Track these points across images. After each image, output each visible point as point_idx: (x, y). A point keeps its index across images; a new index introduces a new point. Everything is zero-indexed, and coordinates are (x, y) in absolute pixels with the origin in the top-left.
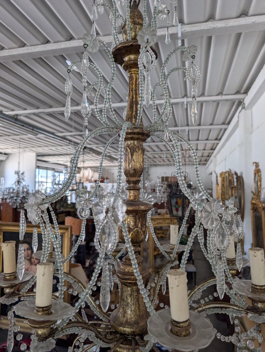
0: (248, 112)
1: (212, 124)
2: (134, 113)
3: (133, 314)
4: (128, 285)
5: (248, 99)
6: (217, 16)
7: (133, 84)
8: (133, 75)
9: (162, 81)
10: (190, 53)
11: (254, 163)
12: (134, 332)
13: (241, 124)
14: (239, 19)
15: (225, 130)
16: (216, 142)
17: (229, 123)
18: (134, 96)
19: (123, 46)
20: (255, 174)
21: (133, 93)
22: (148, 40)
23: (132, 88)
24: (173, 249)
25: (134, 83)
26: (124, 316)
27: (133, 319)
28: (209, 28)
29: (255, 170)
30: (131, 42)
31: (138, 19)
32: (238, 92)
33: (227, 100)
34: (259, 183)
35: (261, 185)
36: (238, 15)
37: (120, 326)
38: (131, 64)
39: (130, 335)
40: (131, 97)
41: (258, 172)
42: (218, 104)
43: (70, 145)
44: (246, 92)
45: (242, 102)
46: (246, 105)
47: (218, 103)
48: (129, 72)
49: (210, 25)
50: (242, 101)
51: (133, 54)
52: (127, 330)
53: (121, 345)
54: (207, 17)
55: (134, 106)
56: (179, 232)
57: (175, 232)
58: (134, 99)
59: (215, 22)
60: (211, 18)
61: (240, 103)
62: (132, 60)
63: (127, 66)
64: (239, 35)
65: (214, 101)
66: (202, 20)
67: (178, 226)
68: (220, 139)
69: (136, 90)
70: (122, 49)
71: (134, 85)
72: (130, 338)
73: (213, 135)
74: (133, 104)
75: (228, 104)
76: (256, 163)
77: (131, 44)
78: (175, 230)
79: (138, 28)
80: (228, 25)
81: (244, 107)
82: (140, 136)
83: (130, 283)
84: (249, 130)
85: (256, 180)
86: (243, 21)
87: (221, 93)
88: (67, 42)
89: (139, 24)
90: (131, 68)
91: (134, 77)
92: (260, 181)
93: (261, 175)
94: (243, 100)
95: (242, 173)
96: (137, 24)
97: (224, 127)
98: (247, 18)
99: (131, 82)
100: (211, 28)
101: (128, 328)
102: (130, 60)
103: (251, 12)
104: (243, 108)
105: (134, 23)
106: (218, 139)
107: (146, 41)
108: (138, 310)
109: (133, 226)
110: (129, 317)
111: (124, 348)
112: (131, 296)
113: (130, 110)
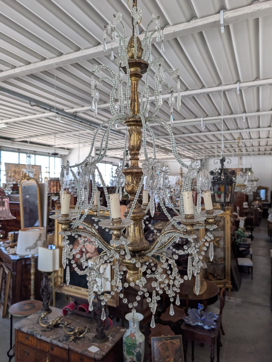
28: (253, 11)
49: (254, 8)
59: (259, 4)
66: (245, 3)
100: (255, 11)
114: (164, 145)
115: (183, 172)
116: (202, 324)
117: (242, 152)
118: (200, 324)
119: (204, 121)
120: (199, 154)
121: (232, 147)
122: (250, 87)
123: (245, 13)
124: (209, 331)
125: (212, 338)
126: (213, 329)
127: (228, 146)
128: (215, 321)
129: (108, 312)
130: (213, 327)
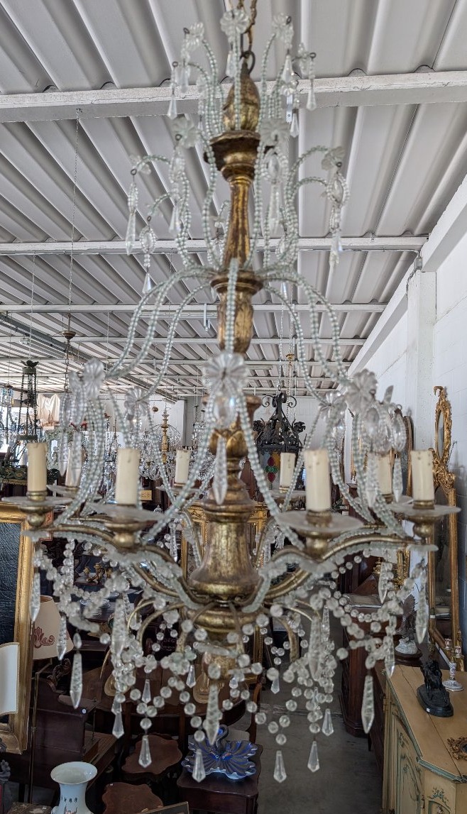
0: (429, 276)
1: (347, 302)
2: (240, 248)
3: (230, 566)
4: (223, 520)
5: (428, 249)
6: (371, 65)
7: (238, 200)
8: (240, 185)
9: (288, 199)
10: (334, 159)
11: (437, 388)
12: (232, 590)
13: (412, 303)
14: (415, 74)
15: (379, 315)
16: (357, 342)
17: (386, 302)
18: (240, 221)
19: (226, 139)
20: (439, 413)
21: (238, 215)
22: (276, 136)
23: (237, 208)
24: (286, 493)
25: (241, 198)
26: (216, 570)
27: (230, 573)
28: (352, 90)
29: (438, 405)
30: (241, 133)
31: (251, 94)
32: (407, 233)
33: (383, 249)
34: (446, 432)
35: (449, 438)
36: (414, 67)
37: (210, 583)
38: (238, 168)
39: (225, 598)
40: (235, 222)
41: (444, 407)
42: (365, 255)
43: (17, 334)
44: (425, 233)
45: (416, 254)
46: (425, 262)
47: (364, 253)
48: (233, 180)
49: (355, 83)
50: (416, 252)
51: (241, 151)
52: (221, 588)
53: (211, 612)
54: (348, 66)
55: (240, 236)
56: (295, 466)
57: (289, 465)
58: (240, 226)
59: (365, 78)
60: (358, 67)
61: (413, 256)
62: (239, 162)
63: (231, 171)
64: (415, 109)
65: (355, 249)
66: (340, 71)
67: (293, 455)
68: (365, 338)
69: (243, 211)
70: (226, 143)
71: (240, 203)
72: (224, 604)
73: (351, 327)
74: (239, 233)
75: (386, 258)
76: (441, 388)
77: (241, 136)
78: (289, 460)
79: (250, 110)
80: (393, 87)
81: (420, 265)
82: (249, 286)
83: (226, 517)
84: (429, 318)
85: (441, 426)
86: (424, 80)
87: (371, 233)
88: (36, 95)
89: (253, 104)
90: (237, 173)
91: (241, 189)
92: (449, 428)
93: (450, 414)
94: (419, 251)
95: (410, 411)
96: (250, 104)
97: (374, 308)
98: (432, 74)
99: (236, 197)
100: (357, 90)
101: (223, 584)
102: (235, 161)
103: (440, 63)
104: (419, 268)
105: (245, 101)
106: (361, 336)
107: (273, 138)
108: (237, 561)
109: (233, 429)
110: (224, 570)
111: (216, 615)
112: (227, 539)
113: (233, 244)
114: (110, 358)
115: (168, 423)
116: (224, 771)
117: (272, 386)
118: (218, 770)
119: (207, 311)
120: (183, 385)
121: (256, 375)
122: (315, 249)
123: (337, 90)
124: (239, 783)
125: (247, 798)
126: (247, 778)
127: (260, 372)
128: (250, 759)
129: (9, 768)
130: (248, 773)
